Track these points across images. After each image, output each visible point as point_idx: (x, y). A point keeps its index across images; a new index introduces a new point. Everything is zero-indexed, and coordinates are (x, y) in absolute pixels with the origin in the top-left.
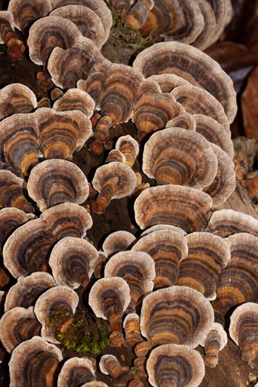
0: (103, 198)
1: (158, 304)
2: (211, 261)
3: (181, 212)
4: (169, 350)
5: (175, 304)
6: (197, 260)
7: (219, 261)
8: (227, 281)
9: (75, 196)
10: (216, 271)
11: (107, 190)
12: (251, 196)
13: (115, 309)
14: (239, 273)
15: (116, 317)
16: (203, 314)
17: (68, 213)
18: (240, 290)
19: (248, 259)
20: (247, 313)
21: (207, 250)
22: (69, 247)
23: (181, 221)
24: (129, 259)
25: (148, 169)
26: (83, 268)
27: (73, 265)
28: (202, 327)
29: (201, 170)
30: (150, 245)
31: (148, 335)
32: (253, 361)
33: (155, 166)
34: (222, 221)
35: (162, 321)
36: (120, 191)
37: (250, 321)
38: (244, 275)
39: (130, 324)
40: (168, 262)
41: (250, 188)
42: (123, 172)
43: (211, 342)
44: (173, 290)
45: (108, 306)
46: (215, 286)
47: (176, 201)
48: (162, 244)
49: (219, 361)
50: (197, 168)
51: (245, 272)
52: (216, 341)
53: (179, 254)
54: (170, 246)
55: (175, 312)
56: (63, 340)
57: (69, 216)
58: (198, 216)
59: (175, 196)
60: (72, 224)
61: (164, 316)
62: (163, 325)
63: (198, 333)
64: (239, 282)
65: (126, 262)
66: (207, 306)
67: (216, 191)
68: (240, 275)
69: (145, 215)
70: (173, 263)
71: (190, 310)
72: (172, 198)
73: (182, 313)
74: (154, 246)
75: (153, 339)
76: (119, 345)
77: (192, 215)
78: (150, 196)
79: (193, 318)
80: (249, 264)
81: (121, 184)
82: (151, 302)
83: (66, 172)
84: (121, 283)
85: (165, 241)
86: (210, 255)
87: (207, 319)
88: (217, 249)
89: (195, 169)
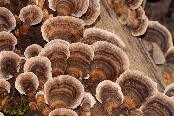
0: (26, 25)
1: (53, 86)
2: (84, 58)
3: (68, 30)
4: (59, 112)
5: (63, 85)
6: (76, 58)
7: (88, 58)
8: (94, 68)
9: (9, 26)
10: (87, 63)
11: (27, 21)
12: (117, 13)
13: (30, 90)
14: (101, 63)
15: (32, 94)
16: (78, 89)
17: (3, 37)
18: (102, 72)
19: (105, 55)
20: (105, 86)
21: (81, 52)
22: (4, 56)
23: (68, 35)
24: (37, 61)
25: (52, 6)
26: (13, 67)
27: (8, 66)
28: (78, 97)
29: (80, 5)
30: (48, 52)
31: (49, 103)
32: (111, 112)
33: (56, 4)
34: (91, 34)
35: (56, 95)
36: (35, 21)
37: (107, 90)
38: (104, 64)
39: (39, 98)
40: (60, 60)
41: (116, 8)
42: (35, 10)
43: (86, 104)
44: (60, 78)
45: (27, 88)
46: (88, 71)
47: (64, 25)
48: (55, 51)
49: (91, 113)
50: (78, 4)
51: (104, 62)
52: (88, 103)
53: (65, 56)
54: (60, 52)
55: (63, 89)
56: (3, 108)
57: (4, 39)
58: (77, 32)
59: (64, 22)
60: (6, 43)
61: (57, 92)
62: (57, 97)
63: (76, 100)
64: (102, 68)
65: (36, 63)
66: (80, 85)
67: (90, 16)
68: (102, 64)
69: (48, 34)
70: (63, 61)
71: (71, 88)
72: (62, 23)
73: (66, 90)
74: (51, 53)
75: (52, 105)
76: (35, 109)
77: (74, 32)
78: (50, 23)
79: (73, 92)
80: (106, 58)
81: (35, 17)
82: (49, 85)
83: (3, 14)
84: (32, 76)
85: (57, 49)
86: (83, 55)
87: (80, 93)
88: (86, 51)
89: (77, 5)
